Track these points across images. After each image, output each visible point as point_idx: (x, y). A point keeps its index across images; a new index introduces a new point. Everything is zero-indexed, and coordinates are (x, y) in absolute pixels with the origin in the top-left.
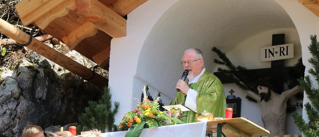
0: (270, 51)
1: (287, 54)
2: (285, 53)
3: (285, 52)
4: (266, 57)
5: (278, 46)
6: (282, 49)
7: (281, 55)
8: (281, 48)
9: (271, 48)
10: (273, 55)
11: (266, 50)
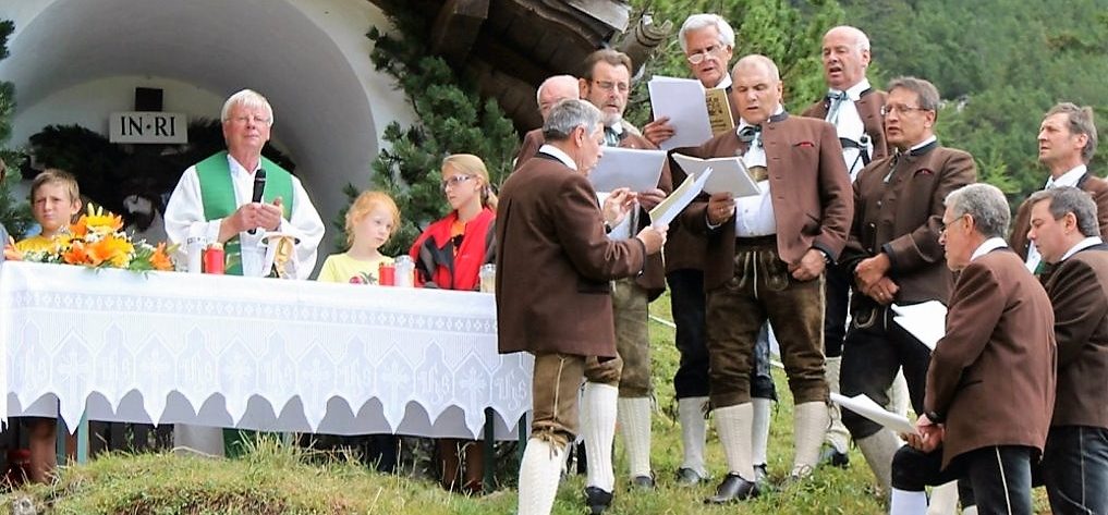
0: (132, 121)
1: (173, 134)
2: (169, 132)
3: (168, 128)
4: (123, 133)
5: (151, 113)
6: (161, 122)
7: (157, 134)
8: (157, 119)
9: (136, 116)
10: (140, 131)
11: (123, 119)
